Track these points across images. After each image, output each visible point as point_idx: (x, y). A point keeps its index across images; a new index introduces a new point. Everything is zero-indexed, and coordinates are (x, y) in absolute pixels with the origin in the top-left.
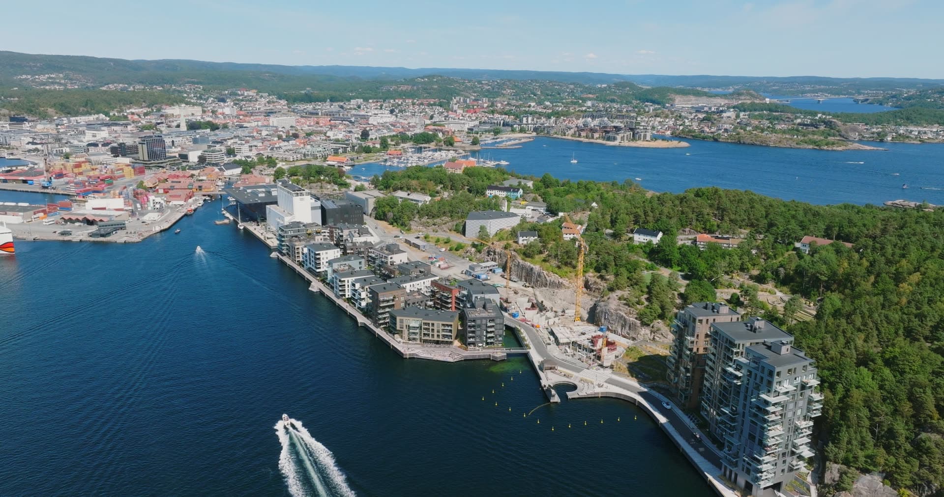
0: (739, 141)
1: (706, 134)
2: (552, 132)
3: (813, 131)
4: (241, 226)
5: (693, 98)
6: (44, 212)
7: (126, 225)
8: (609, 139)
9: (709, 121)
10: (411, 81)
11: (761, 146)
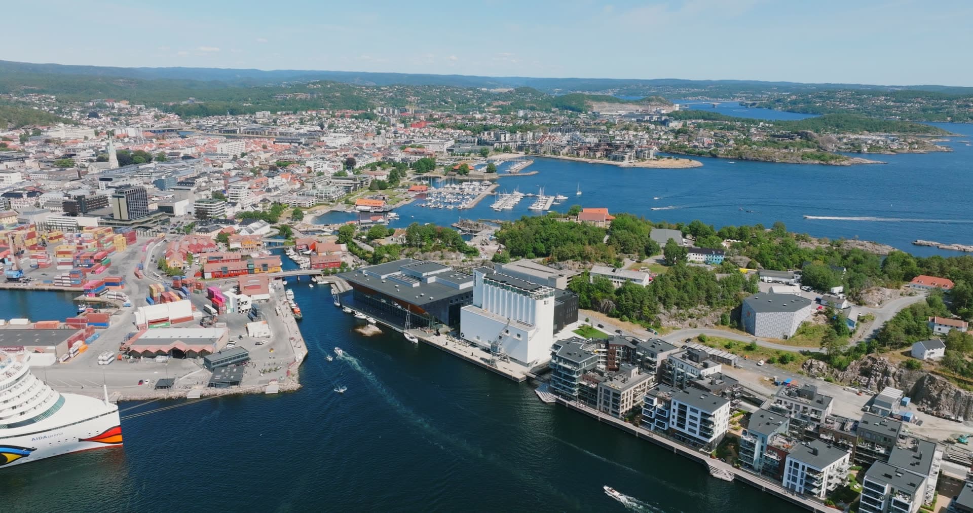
0: (741, 157)
1: (701, 150)
2: (542, 151)
3: (790, 143)
4: (412, 335)
5: (606, 104)
6: (80, 337)
7: (250, 356)
8: (615, 159)
9: (685, 134)
10: (301, 88)
11: (765, 161)
